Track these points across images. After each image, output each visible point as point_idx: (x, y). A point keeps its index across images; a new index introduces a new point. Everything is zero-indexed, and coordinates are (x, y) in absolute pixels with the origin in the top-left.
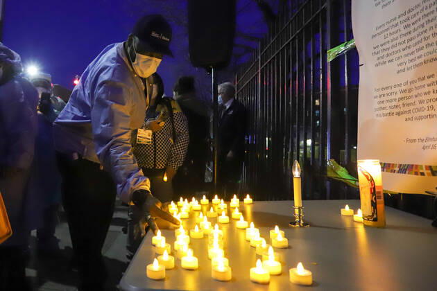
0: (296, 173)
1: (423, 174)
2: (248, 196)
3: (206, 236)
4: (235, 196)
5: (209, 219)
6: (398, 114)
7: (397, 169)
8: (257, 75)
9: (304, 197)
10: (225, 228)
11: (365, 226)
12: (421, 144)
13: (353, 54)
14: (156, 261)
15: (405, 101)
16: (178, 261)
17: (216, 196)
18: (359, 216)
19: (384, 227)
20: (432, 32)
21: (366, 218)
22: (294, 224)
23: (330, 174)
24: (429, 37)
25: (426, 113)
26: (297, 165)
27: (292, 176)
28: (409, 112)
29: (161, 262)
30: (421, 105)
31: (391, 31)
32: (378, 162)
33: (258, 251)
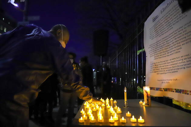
0: (125, 91)
1: (162, 91)
2: (112, 98)
3: (97, 110)
4: (107, 98)
5: (99, 105)
6: (155, 72)
7: (155, 89)
8: (116, 57)
9: (128, 98)
10: (103, 108)
11: (145, 107)
12: (161, 82)
13: (144, 53)
14: (81, 117)
15: (157, 68)
16: (88, 118)
17: (101, 98)
18: (144, 104)
19: (151, 107)
20: (164, 48)
21: (146, 104)
22: (125, 106)
23: (138, 91)
24: (163, 50)
25: (163, 72)
26: (125, 88)
27: (124, 92)
28: (158, 72)
29: (83, 118)
30: (162, 70)
31: (153, 47)
32: (149, 87)
33: (112, 114)
